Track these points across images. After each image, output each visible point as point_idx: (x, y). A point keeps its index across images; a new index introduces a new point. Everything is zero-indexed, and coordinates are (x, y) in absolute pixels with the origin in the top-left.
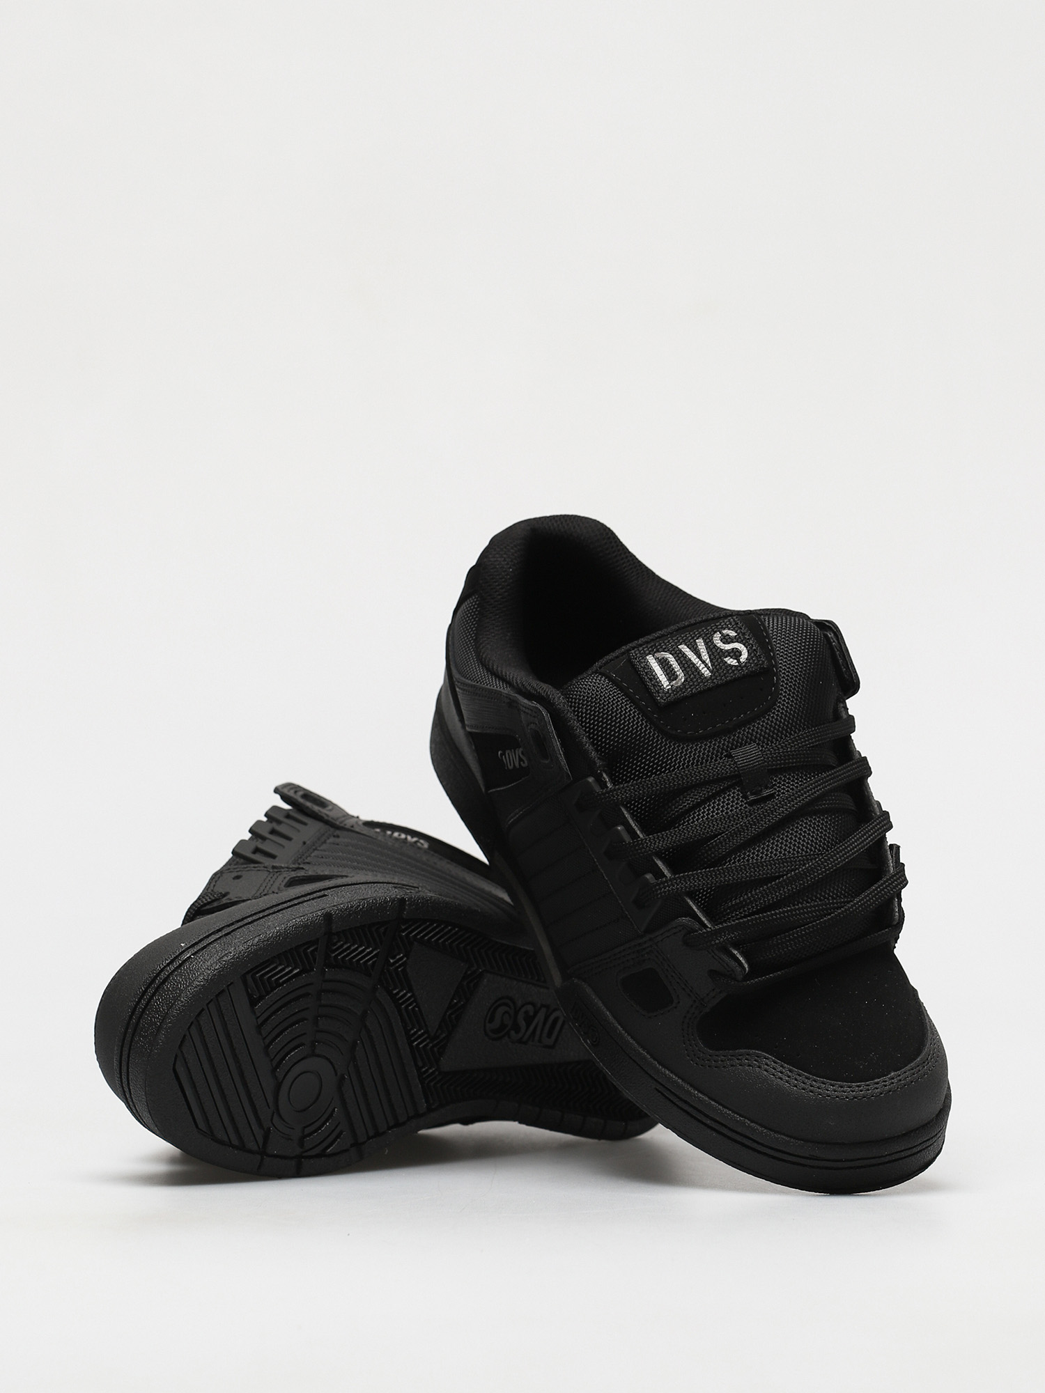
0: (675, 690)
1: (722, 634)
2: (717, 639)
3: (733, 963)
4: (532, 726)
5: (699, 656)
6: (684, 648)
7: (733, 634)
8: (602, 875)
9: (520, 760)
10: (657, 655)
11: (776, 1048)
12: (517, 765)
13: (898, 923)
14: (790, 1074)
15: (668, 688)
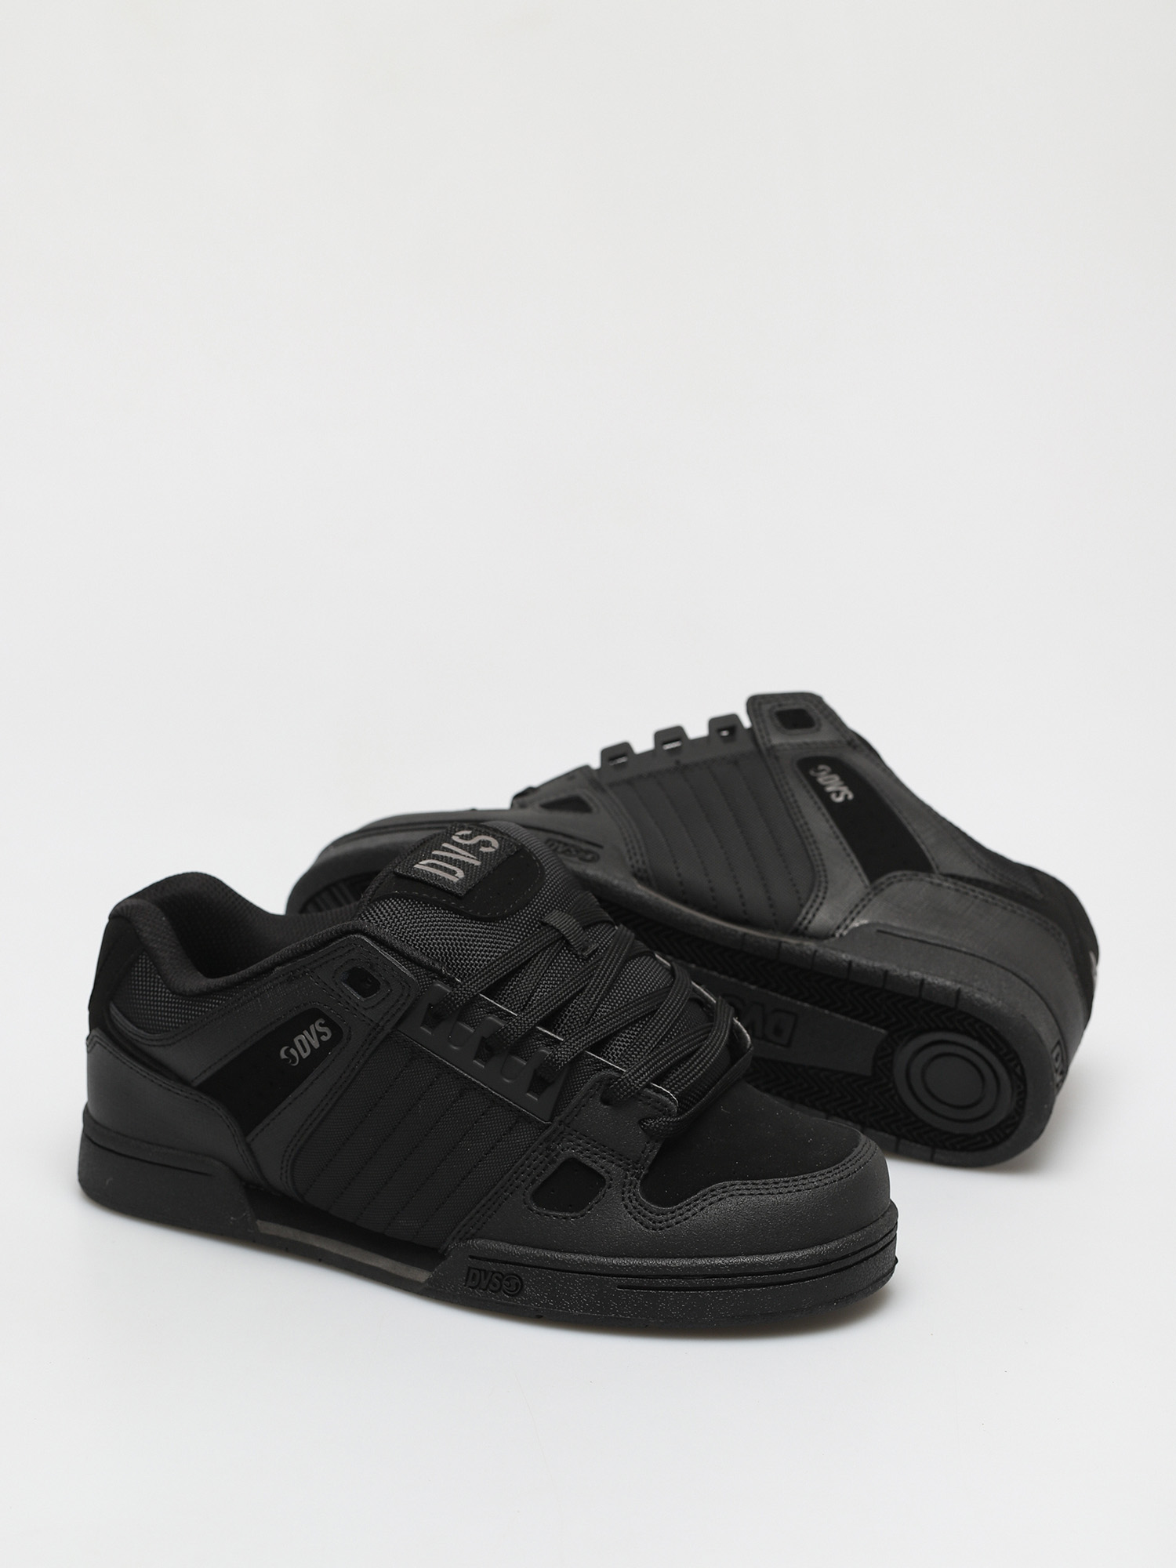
1: (459, 836)
5: (457, 853)
9: (320, 1035)
15: (455, 880)
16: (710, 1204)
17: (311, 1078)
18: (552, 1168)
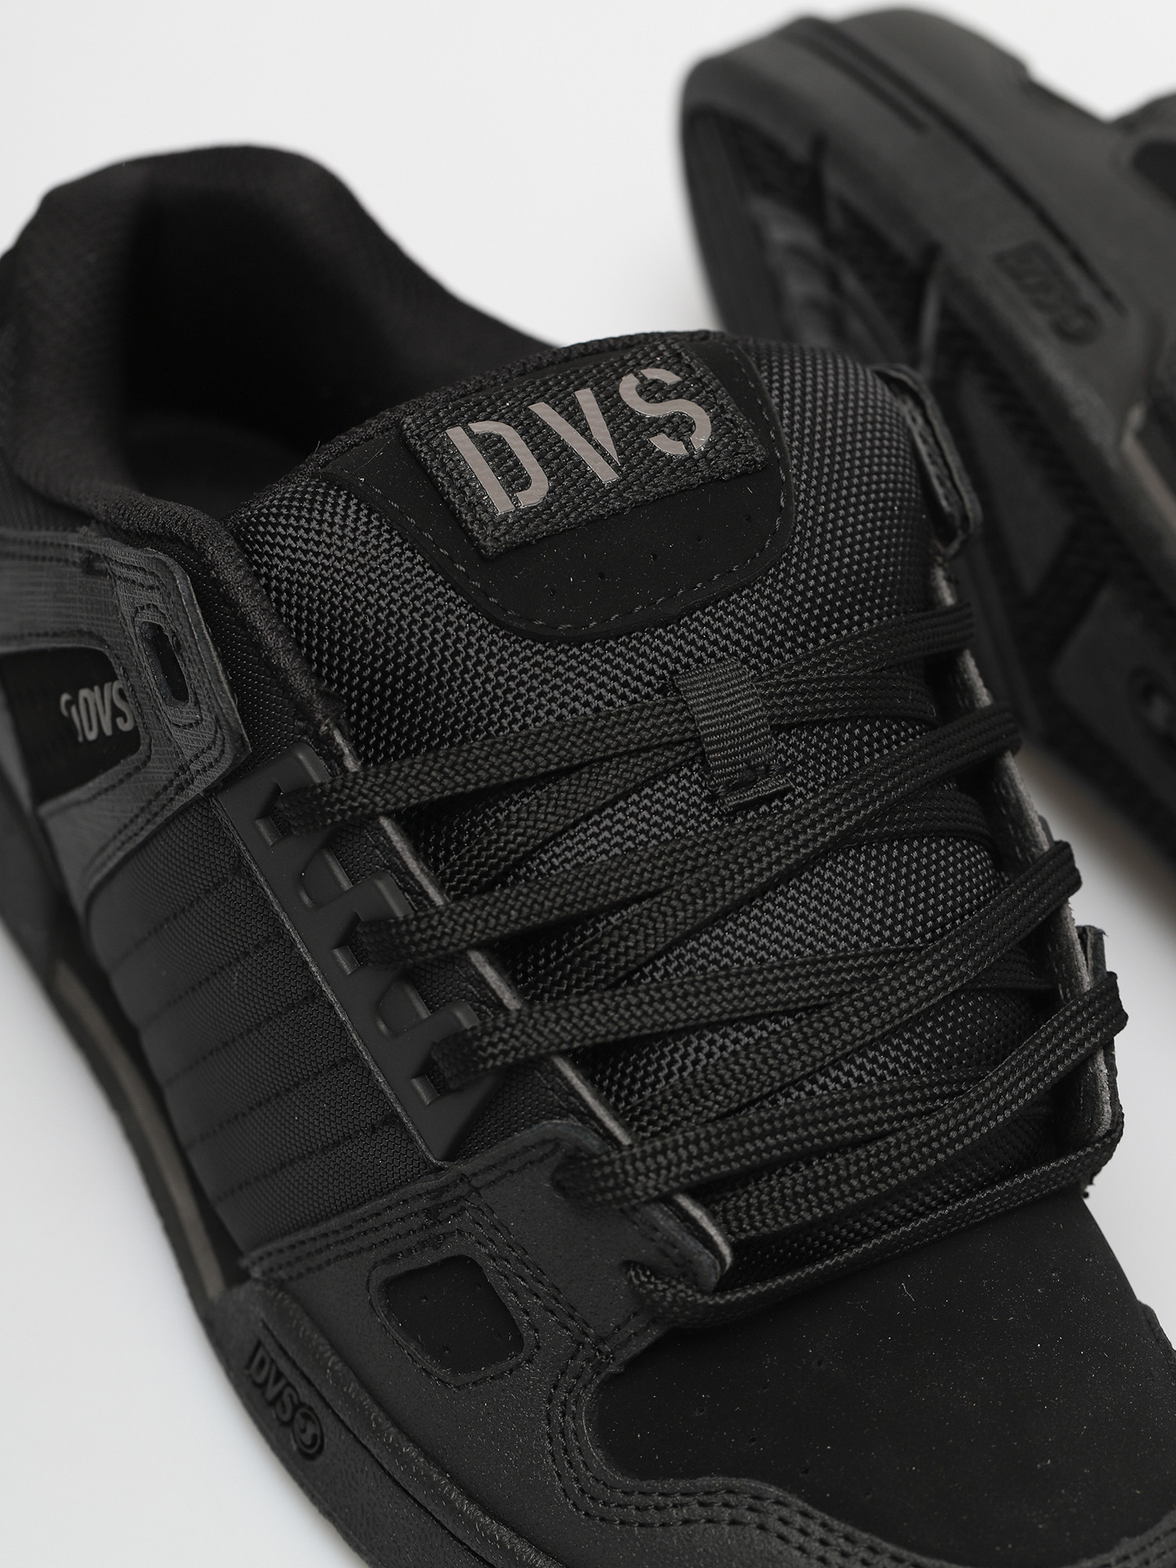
0: (525, 516)
1: (643, 379)
2: (628, 387)
3: (692, 1244)
4: (147, 616)
5: (585, 431)
6: (543, 410)
7: (669, 378)
8: (332, 1007)
9: (116, 713)
10: (478, 427)
11: (806, 1472)
12: (108, 731)
13: (1109, 1133)
14: (848, 1548)
15: (501, 502)
16: (709, 1521)
17: (93, 785)
18: (428, 1258)
